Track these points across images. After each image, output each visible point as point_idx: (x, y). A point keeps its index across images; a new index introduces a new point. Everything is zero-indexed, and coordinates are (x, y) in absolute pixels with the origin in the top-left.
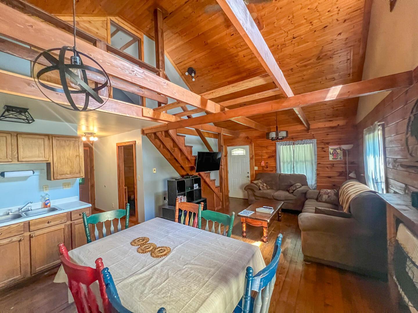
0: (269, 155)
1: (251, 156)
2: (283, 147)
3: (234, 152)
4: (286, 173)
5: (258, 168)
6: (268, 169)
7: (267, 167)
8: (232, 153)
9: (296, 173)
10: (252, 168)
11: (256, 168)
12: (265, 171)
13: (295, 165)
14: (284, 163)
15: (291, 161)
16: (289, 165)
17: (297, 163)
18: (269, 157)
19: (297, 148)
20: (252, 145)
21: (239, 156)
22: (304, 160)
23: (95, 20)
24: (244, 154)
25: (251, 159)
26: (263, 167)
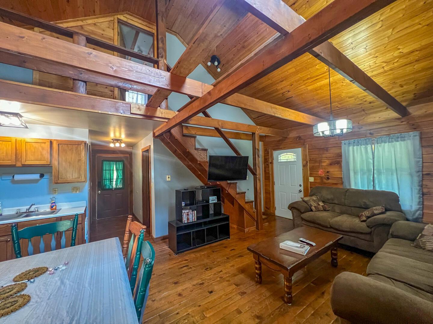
0: (331, 161)
1: (305, 162)
2: (353, 149)
3: (282, 158)
4: (360, 188)
5: (314, 180)
6: (330, 181)
7: (328, 178)
8: (279, 158)
9: (377, 189)
10: (305, 179)
11: (311, 179)
12: (325, 183)
13: (375, 176)
14: (355, 173)
15: (369, 170)
16: (366, 177)
17: (380, 173)
18: (331, 164)
19: (380, 149)
20: (305, 147)
21: (287, 163)
22: (394, 168)
23: (100, 21)
24: (295, 160)
25: (304, 166)
26: (322, 178)
